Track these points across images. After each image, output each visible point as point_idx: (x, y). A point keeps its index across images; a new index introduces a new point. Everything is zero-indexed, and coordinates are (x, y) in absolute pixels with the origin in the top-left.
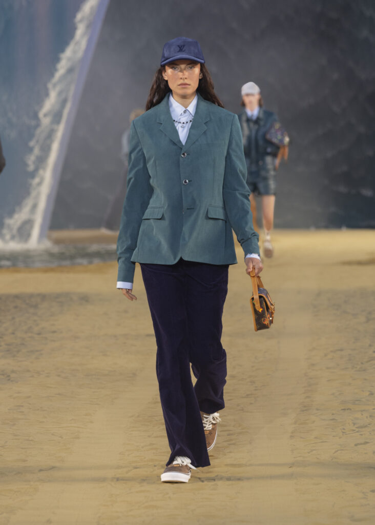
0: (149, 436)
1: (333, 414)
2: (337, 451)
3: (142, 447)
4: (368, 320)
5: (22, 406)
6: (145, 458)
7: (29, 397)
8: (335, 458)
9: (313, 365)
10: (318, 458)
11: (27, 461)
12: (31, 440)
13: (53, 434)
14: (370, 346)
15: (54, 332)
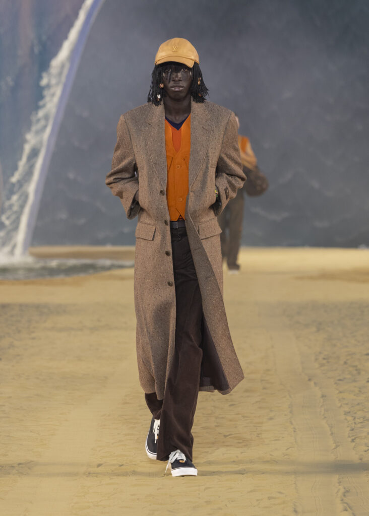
0: (119, 434)
1: (286, 415)
2: (288, 449)
3: (113, 444)
4: (318, 330)
5: (4, 406)
6: (114, 453)
7: (10, 397)
8: (287, 455)
9: (268, 370)
10: (271, 455)
11: (7, 455)
12: (12, 437)
13: (31, 431)
14: (320, 353)
15: (33, 338)
